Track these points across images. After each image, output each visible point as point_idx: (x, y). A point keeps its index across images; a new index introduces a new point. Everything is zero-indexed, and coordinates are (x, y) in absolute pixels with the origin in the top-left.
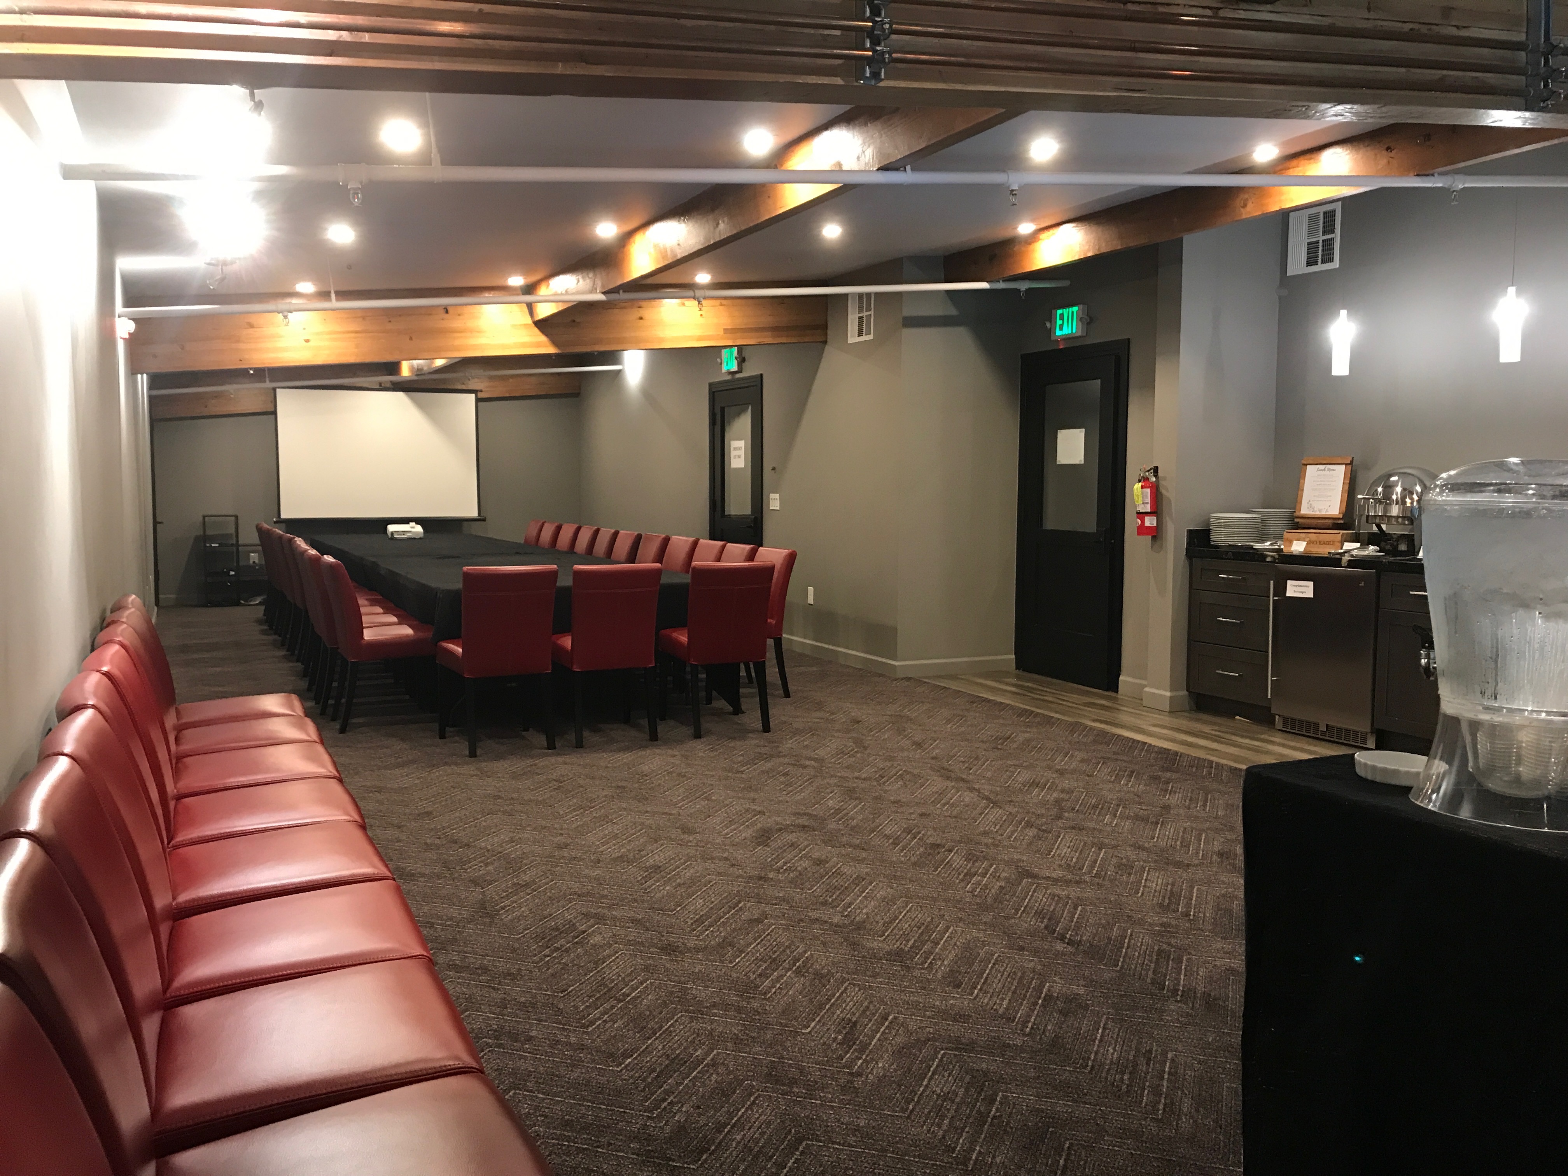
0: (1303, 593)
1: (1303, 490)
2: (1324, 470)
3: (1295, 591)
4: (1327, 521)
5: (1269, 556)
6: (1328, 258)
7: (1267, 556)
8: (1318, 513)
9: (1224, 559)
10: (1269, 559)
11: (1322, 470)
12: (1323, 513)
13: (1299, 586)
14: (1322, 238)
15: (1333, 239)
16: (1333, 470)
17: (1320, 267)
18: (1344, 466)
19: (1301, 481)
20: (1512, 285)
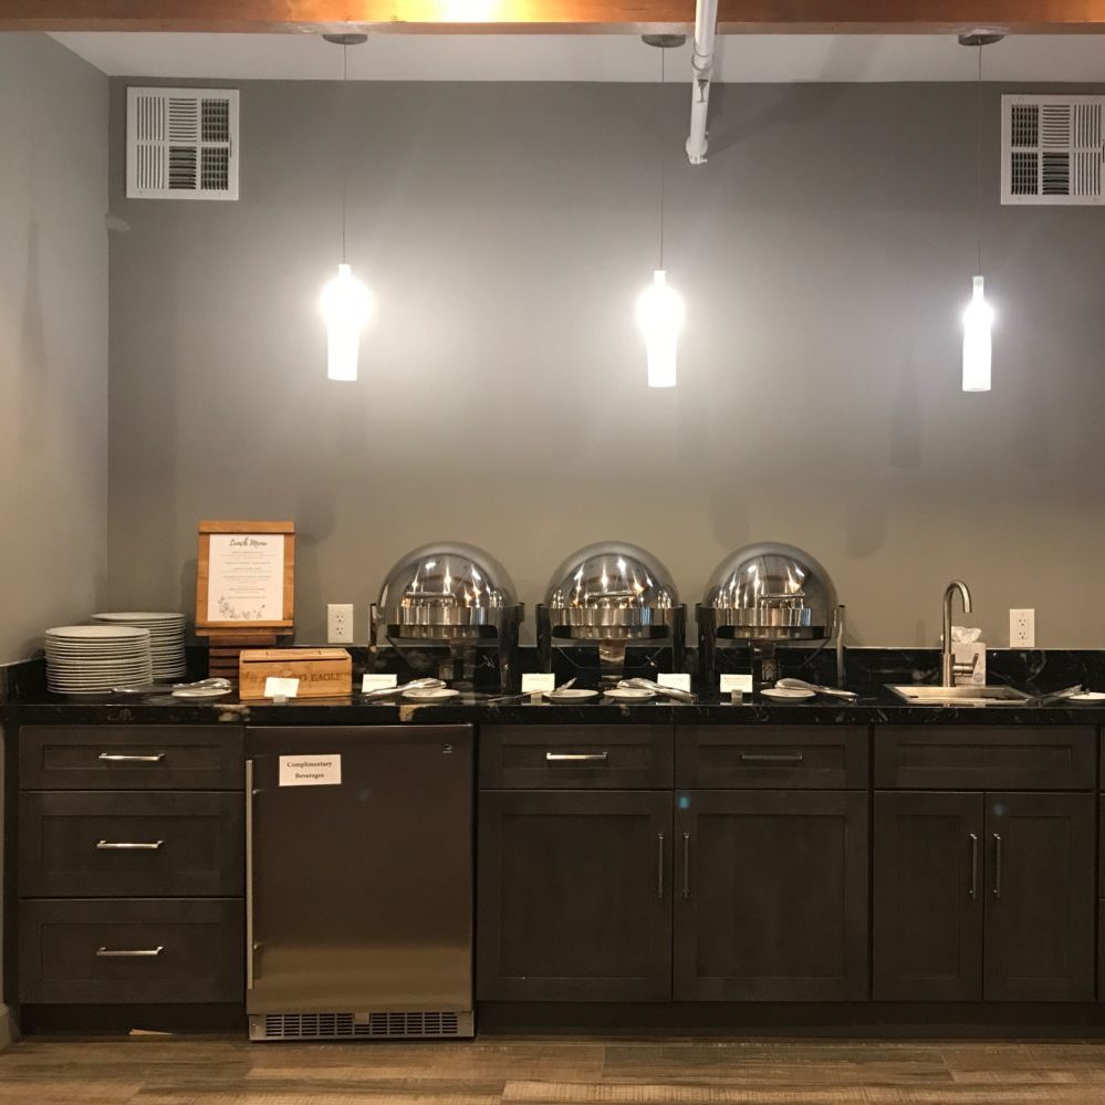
0: (316, 777)
1: (207, 579)
2: (245, 543)
3: (297, 776)
4: (261, 633)
5: (228, 711)
6: (217, 179)
7: (221, 712)
8: (243, 619)
9: (111, 723)
10: (227, 717)
11: (240, 544)
12: (253, 619)
13: (306, 764)
14: (200, 144)
15: (226, 151)
16: (263, 544)
17: (199, 194)
18: (282, 537)
19: (202, 563)
20: (661, 269)
